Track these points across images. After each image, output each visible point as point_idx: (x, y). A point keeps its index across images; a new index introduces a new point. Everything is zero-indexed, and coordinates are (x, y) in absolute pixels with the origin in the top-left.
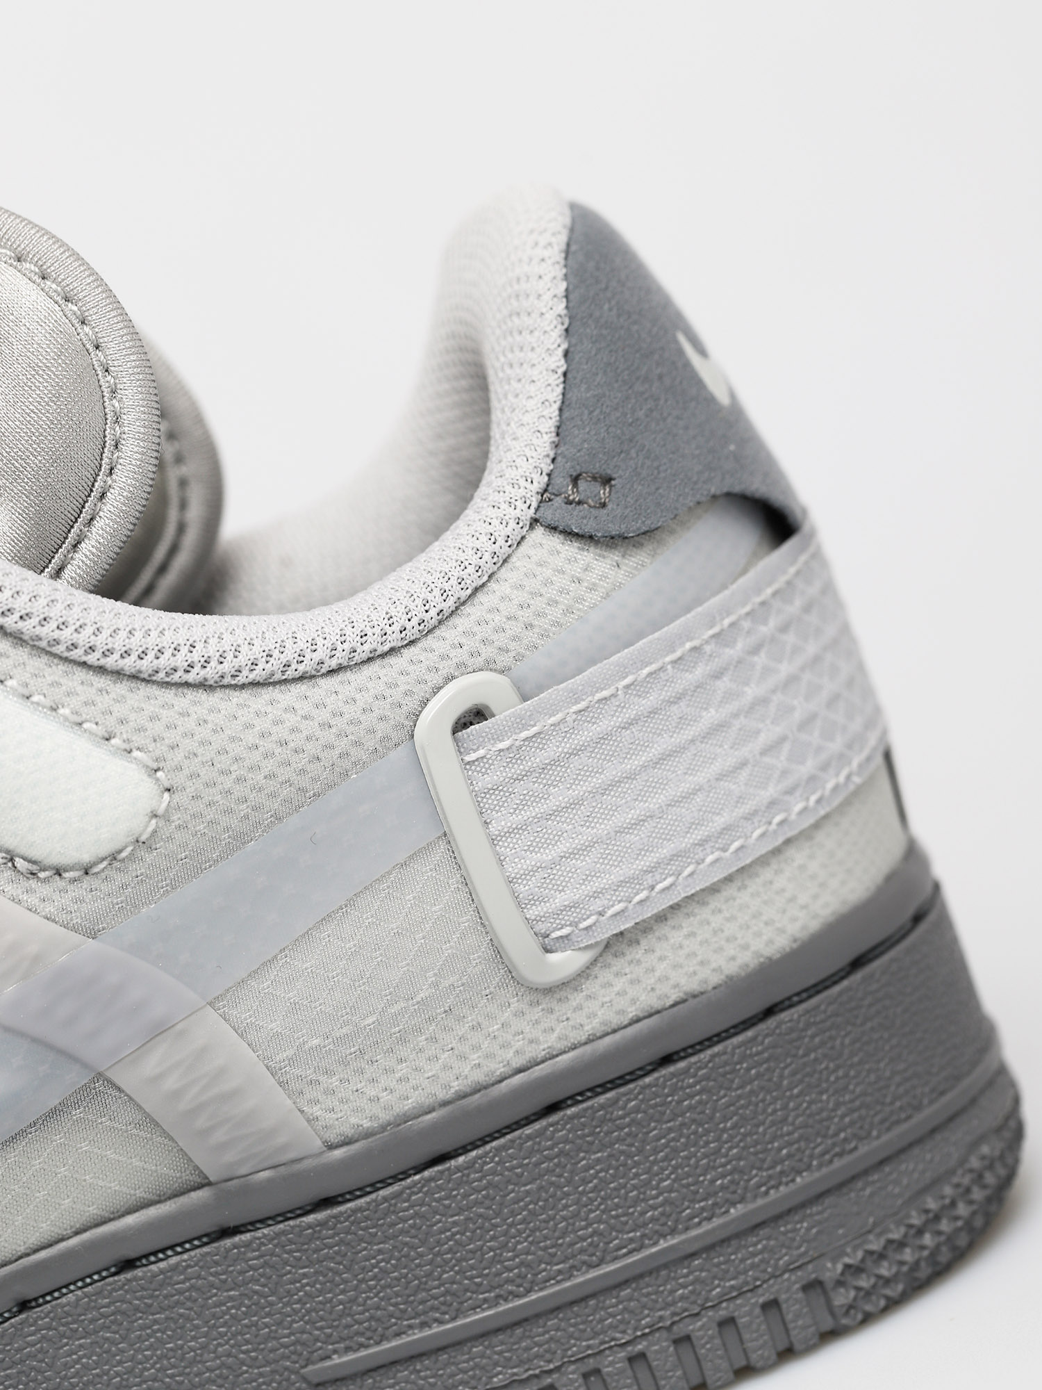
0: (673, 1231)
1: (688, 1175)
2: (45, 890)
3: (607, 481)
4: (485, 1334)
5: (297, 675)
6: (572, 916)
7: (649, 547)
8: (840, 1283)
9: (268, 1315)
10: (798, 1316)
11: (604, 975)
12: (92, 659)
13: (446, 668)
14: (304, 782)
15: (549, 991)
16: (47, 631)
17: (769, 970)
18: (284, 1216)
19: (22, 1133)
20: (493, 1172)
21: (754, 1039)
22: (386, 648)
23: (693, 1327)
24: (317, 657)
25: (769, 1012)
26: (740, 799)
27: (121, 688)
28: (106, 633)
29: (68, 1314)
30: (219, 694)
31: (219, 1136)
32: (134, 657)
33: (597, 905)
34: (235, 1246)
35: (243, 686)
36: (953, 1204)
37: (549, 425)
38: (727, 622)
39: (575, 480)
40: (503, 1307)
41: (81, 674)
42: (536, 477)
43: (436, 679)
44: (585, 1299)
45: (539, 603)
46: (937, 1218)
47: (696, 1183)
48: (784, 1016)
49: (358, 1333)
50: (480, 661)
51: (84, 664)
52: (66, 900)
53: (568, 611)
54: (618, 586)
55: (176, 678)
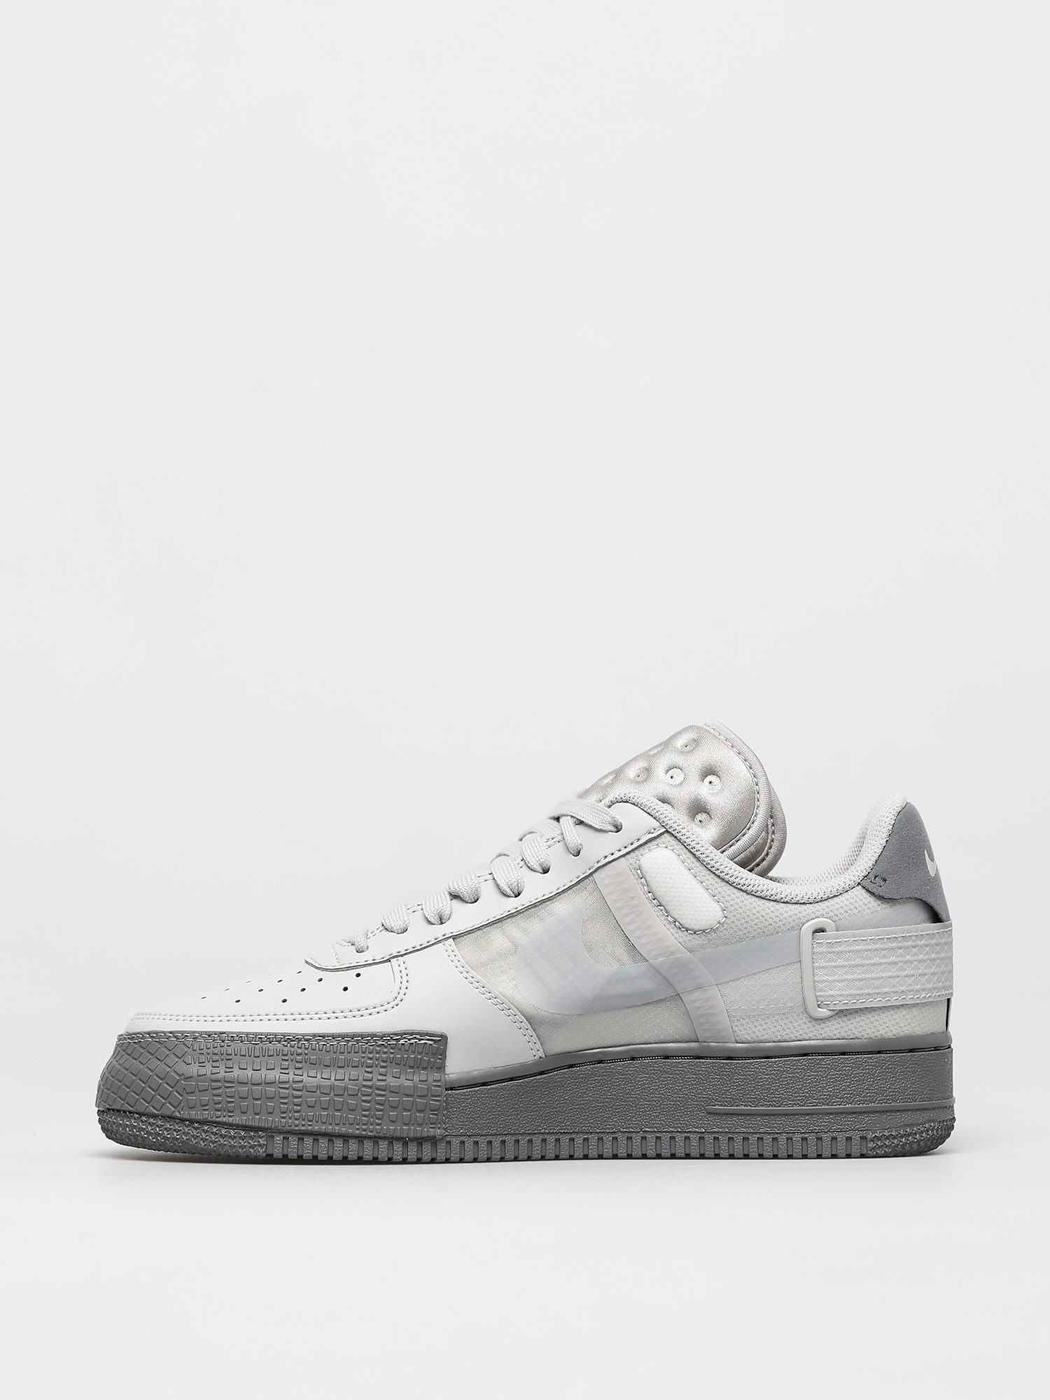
0: (828, 1105)
1: (838, 1089)
2: (681, 934)
3: (885, 880)
4: (762, 1115)
5: (774, 899)
6: (831, 999)
7: (891, 904)
8: (872, 1140)
9: (702, 1086)
10: (856, 1144)
11: (833, 1022)
12: (717, 872)
13: (818, 914)
14: (766, 930)
15: (816, 1020)
16: (707, 860)
17: (883, 1040)
18: (716, 1058)
19: (650, 1003)
20: (781, 1067)
21: (871, 1057)
22: (802, 902)
23: (824, 1136)
24: (781, 896)
25: (879, 1052)
26: (893, 986)
27: (723, 884)
28: (723, 866)
29: (644, 1065)
30: (750, 896)
31: (705, 1027)
32: (729, 876)
33: (841, 998)
34: (699, 1062)
35: (757, 897)
36: (916, 1134)
37: (874, 859)
38: (908, 935)
39: (876, 877)
40: (771, 1108)
41: (712, 876)
42: (864, 872)
43: (814, 916)
44: (795, 1115)
45: (852, 906)
46: (909, 1135)
47: (839, 1092)
48: (883, 1055)
49: (726, 1101)
50: (828, 916)
51: (714, 873)
52: (686, 939)
53: (860, 912)
54: (876, 911)
55: (739, 887)
